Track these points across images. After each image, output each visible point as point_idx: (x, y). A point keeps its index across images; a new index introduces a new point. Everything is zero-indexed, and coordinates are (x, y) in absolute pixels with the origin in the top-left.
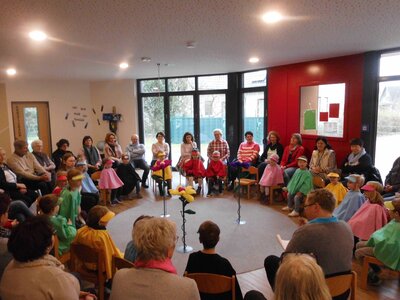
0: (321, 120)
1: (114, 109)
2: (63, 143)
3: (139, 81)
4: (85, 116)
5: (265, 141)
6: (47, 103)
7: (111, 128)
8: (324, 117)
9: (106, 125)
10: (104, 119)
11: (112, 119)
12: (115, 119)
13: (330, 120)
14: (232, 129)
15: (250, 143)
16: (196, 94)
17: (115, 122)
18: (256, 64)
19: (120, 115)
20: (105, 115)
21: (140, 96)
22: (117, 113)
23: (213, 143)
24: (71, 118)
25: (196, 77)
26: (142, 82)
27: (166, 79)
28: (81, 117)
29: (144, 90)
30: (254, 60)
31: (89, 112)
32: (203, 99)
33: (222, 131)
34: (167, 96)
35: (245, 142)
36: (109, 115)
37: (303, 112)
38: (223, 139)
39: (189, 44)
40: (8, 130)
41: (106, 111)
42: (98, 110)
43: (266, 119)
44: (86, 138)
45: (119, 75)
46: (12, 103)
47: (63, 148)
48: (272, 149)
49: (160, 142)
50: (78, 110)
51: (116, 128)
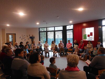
1: (33, 35)
3: (39, 28)
4: (25, 37)
6: (15, 34)
7: (32, 40)
9: (30, 40)
11: (32, 38)
12: (33, 38)
13: (90, 36)
15: (69, 43)
17: (33, 39)
19: (34, 37)
20: (30, 37)
21: (40, 32)
23: (60, 44)
24: (21, 38)
25: (54, 27)
26: (40, 29)
27: (46, 28)
28: (24, 38)
30: (71, 22)
31: (26, 36)
34: (47, 32)
35: (68, 43)
36: (31, 37)
39: (57, 17)
40: (5, 41)
41: (30, 36)
42: (28, 36)
46: (7, 34)
50: (23, 36)
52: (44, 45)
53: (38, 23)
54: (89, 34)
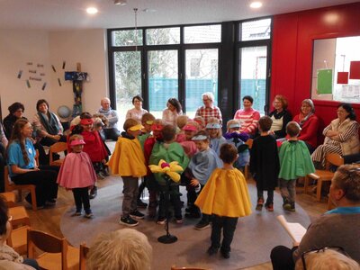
0: (339, 82)
1: (79, 66)
2: (16, 107)
3: (109, 31)
4: (41, 75)
5: (267, 108)
7: (75, 90)
8: (343, 78)
9: (69, 86)
10: (66, 79)
11: (76, 79)
12: (80, 79)
13: (351, 82)
14: (225, 92)
15: (248, 110)
16: (181, 48)
17: (80, 83)
18: (258, 11)
19: (86, 74)
20: (67, 73)
21: (112, 50)
22: (83, 71)
23: (202, 109)
24: (25, 76)
25: (182, 27)
27: (144, 29)
28: (37, 75)
29: (115, 43)
30: (256, 5)
31: (47, 69)
32: (189, 54)
33: (213, 95)
34: (145, 50)
35: (242, 109)
36: (72, 73)
37: (316, 73)
38: (214, 105)
41: (71, 68)
42: (58, 67)
43: (269, 81)
44: (40, 103)
45: (85, 23)
47: (16, 114)
48: (277, 117)
49: (138, 108)
50: (34, 67)
51: (81, 90)
52: (130, 113)
53: (92, 11)
54: (347, 69)
